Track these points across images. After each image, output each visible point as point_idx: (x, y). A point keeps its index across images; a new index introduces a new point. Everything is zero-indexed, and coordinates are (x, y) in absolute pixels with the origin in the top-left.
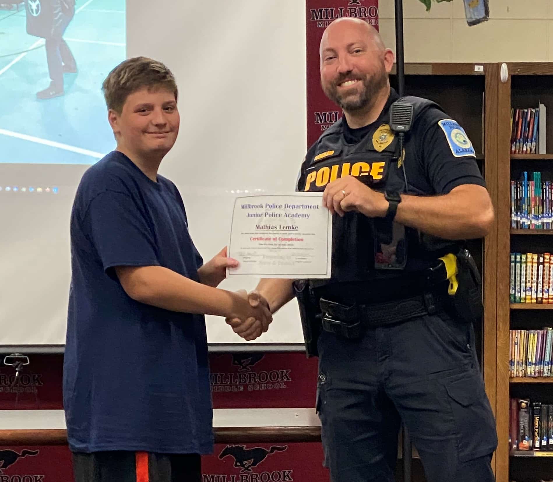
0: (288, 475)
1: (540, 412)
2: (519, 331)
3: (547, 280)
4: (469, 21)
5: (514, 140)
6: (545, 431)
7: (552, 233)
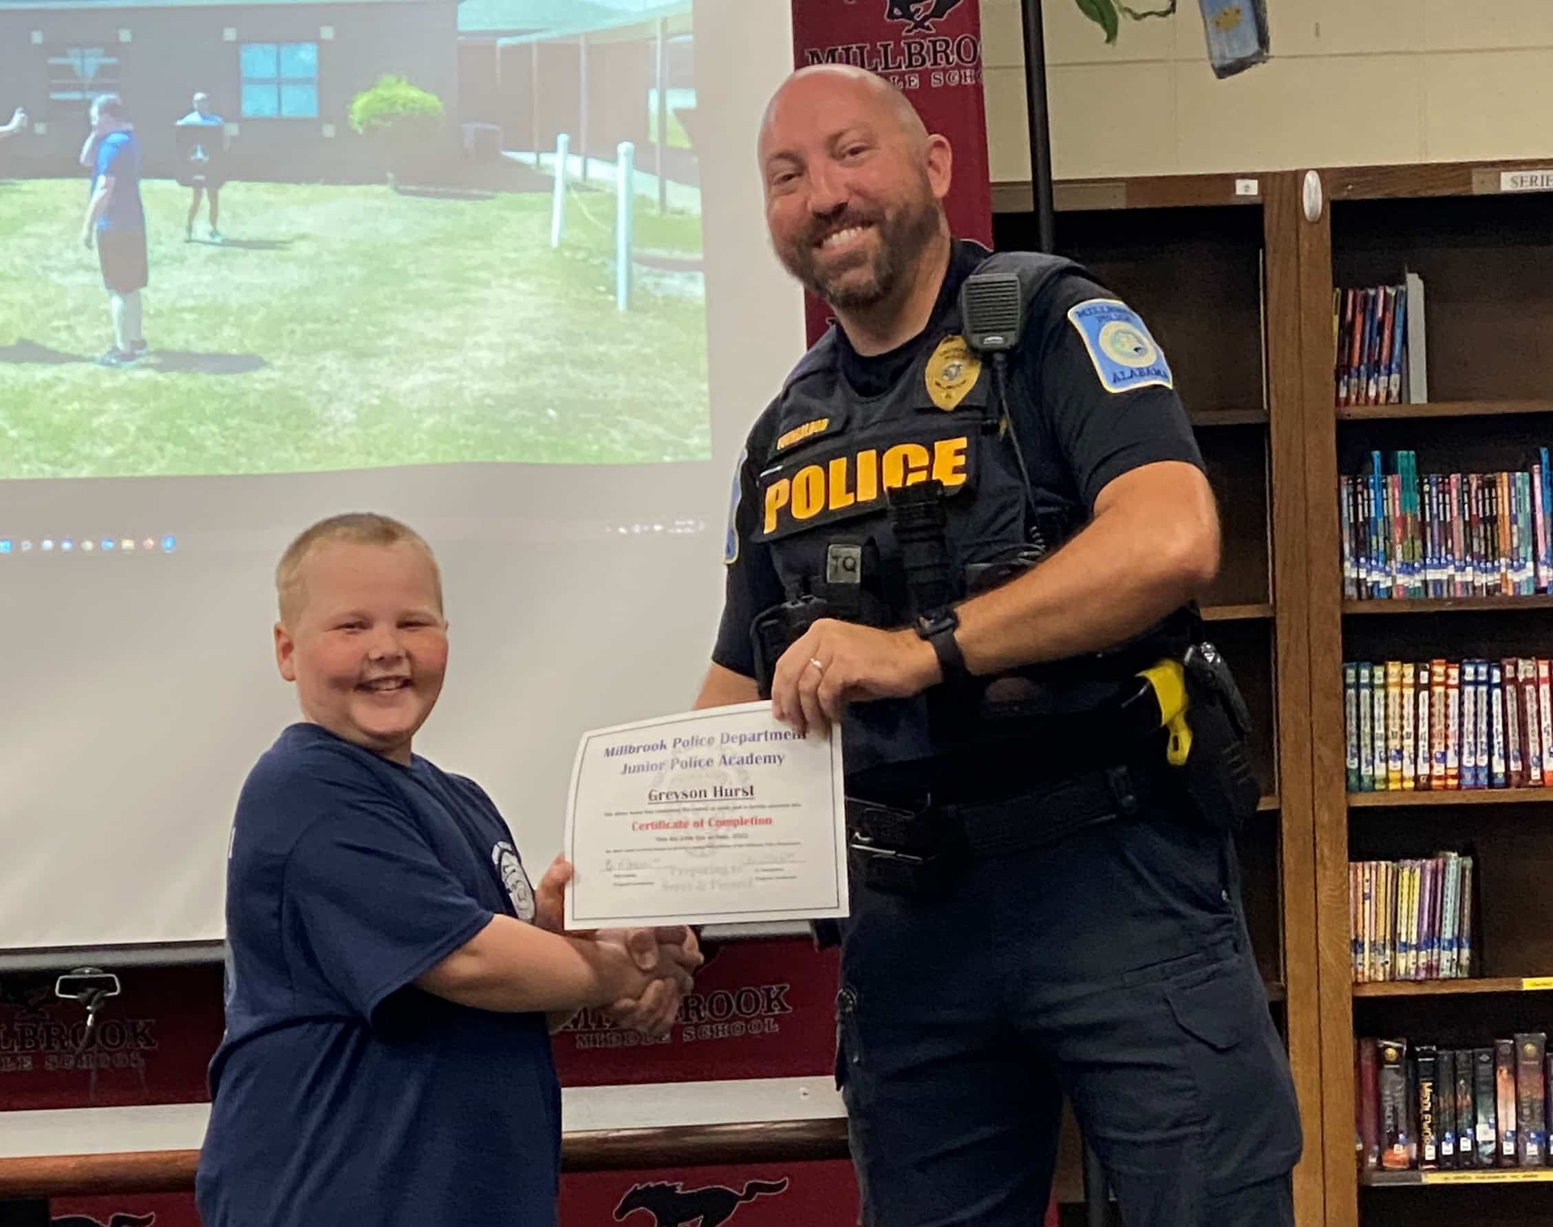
1: (1434, 1073)
2: (1374, 863)
3: (1441, 730)
4: (1218, 63)
5: (1343, 370)
6: (1447, 1119)
7: (1448, 607)
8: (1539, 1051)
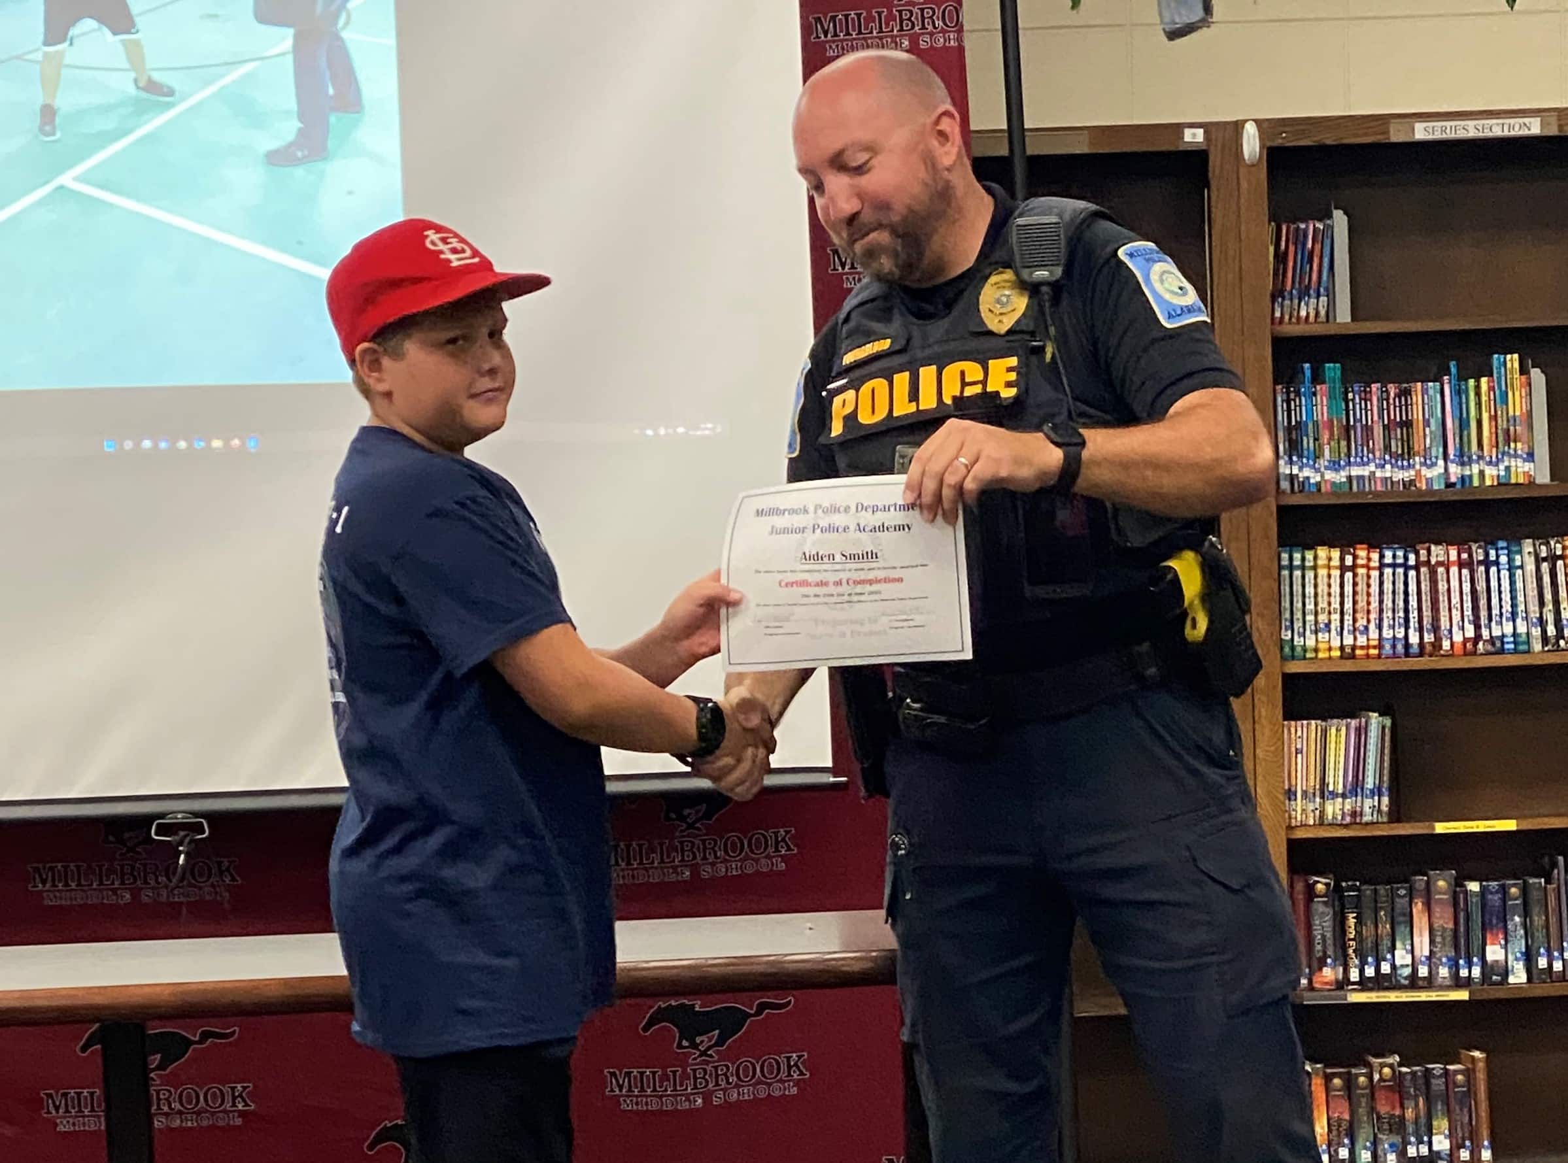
0: (796, 1065)
1: (1358, 906)
2: (1305, 722)
3: (1363, 607)
4: (1169, 28)
5: (1277, 294)
6: (1370, 945)
7: (1370, 499)
8: (1449, 884)
